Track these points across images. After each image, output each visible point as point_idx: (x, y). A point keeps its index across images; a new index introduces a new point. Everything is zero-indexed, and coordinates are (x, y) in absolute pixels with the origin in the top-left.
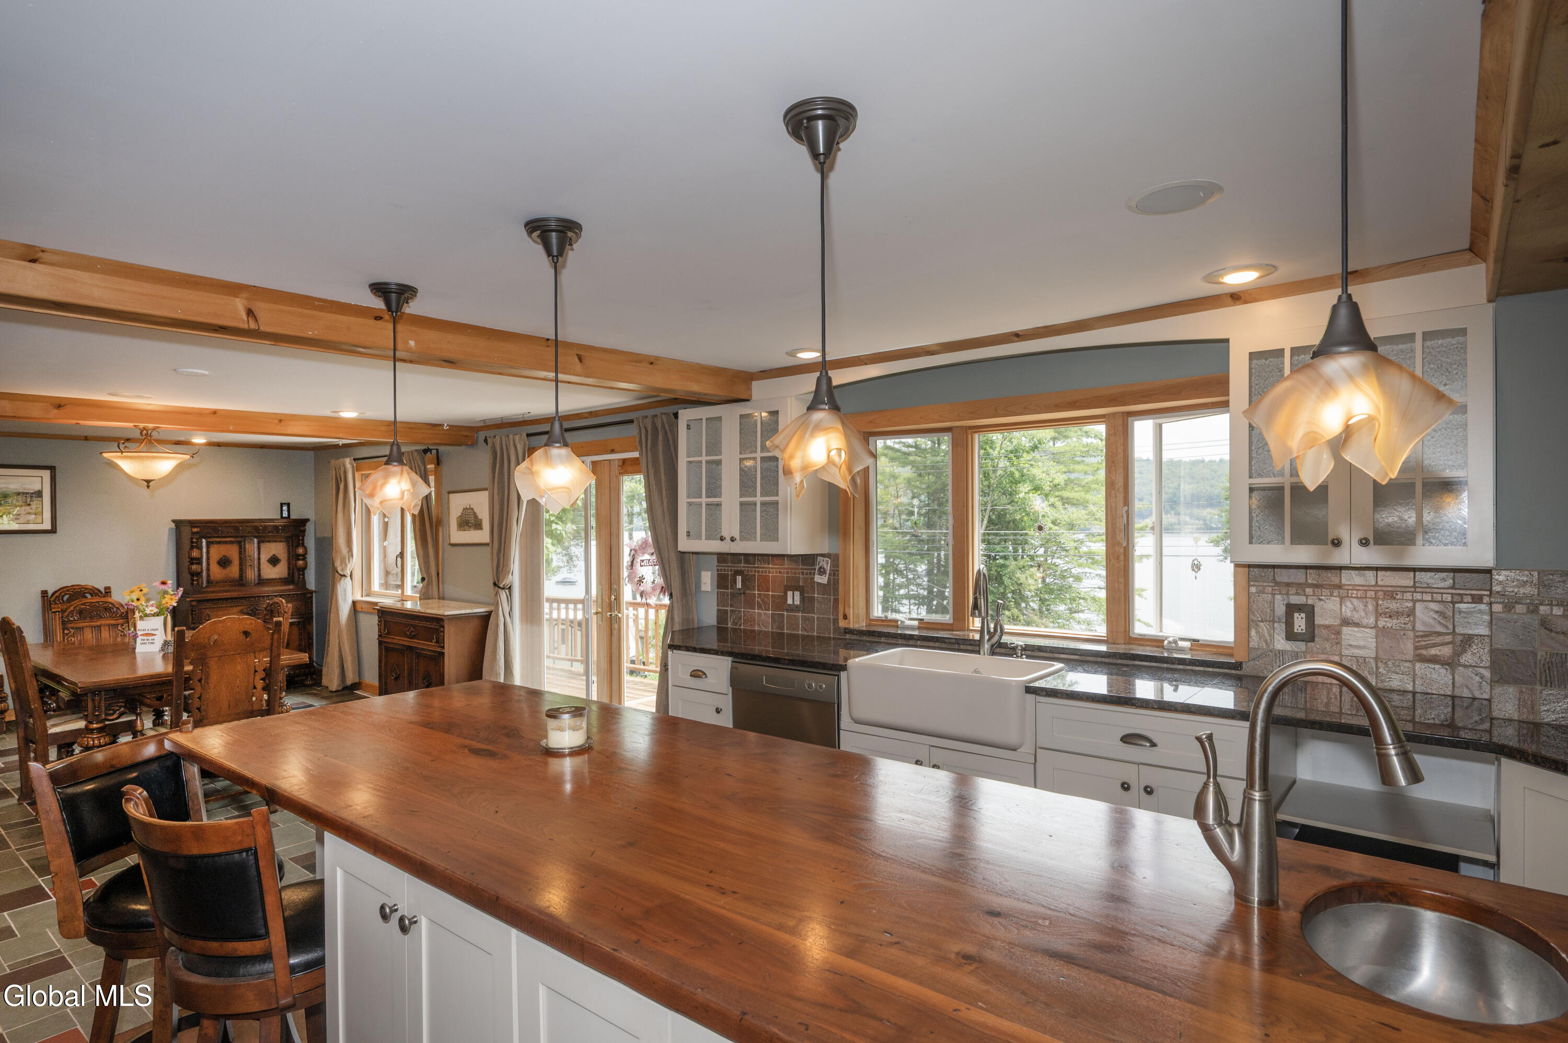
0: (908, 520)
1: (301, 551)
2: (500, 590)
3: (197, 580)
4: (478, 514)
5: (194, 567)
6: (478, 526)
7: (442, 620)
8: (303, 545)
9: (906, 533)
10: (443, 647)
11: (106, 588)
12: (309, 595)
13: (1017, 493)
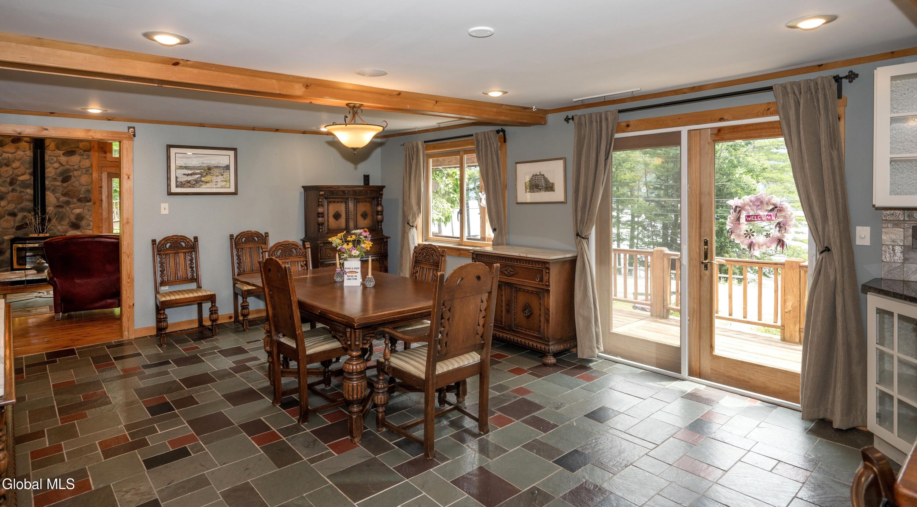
0: (653, 193)
1: (379, 208)
2: (582, 239)
3: (322, 228)
4: (549, 179)
5: (320, 219)
6: (550, 187)
7: (548, 263)
8: (381, 205)
9: (653, 201)
10: (549, 286)
11: (266, 233)
12: (385, 240)
13: (733, 174)
